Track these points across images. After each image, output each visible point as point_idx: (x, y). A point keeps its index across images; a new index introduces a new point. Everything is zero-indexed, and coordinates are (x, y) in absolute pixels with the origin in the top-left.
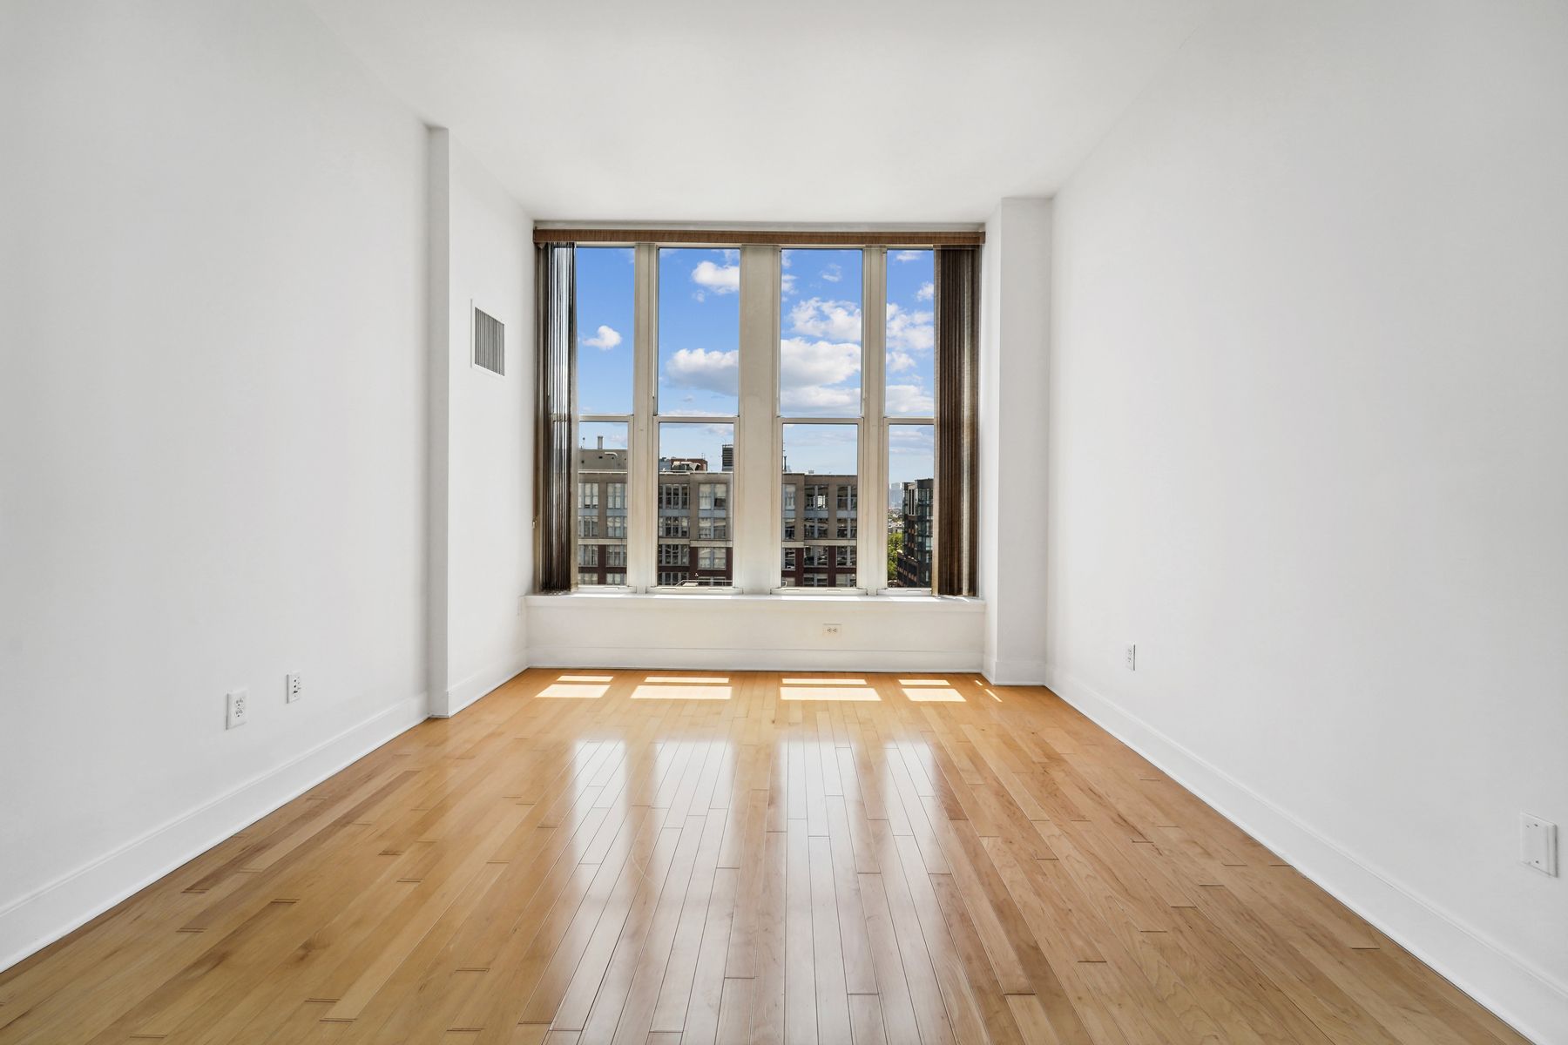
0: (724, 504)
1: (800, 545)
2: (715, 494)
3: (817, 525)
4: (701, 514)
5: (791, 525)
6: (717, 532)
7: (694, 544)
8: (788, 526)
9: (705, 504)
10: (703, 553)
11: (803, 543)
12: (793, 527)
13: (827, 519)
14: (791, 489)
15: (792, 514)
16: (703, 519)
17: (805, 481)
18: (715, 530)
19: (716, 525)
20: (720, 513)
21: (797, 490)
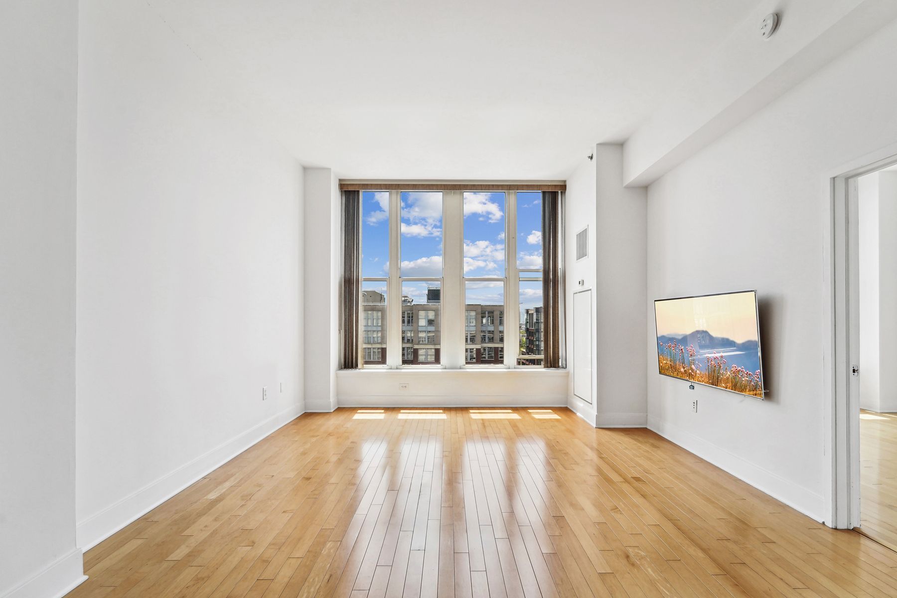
0: (433, 323)
1: (479, 347)
2: (428, 316)
3: (487, 335)
4: (420, 329)
5: (473, 335)
6: (430, 340)
7: (416, 347)
8: (472, 335)
9: (422, 322)
10: (421, 352)
11: (480, 345)
12: (475, 336)
13: (493, 331)
14: (473, 313)
15: (474, 329)
16: (421, 331)
17: (482, 308)
18: (428, 338)
19: (429, 335)
20: (432, 328)
21: (476, 314)
